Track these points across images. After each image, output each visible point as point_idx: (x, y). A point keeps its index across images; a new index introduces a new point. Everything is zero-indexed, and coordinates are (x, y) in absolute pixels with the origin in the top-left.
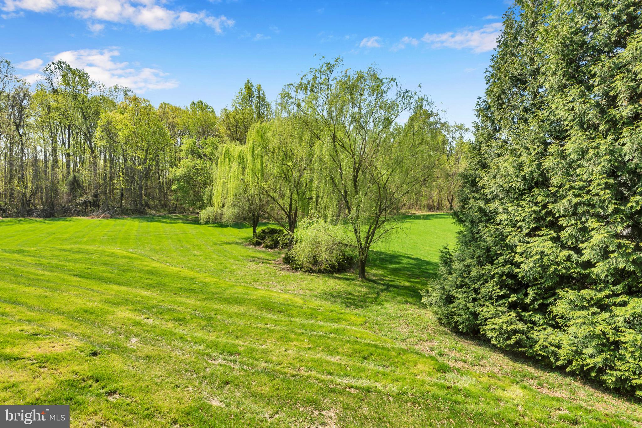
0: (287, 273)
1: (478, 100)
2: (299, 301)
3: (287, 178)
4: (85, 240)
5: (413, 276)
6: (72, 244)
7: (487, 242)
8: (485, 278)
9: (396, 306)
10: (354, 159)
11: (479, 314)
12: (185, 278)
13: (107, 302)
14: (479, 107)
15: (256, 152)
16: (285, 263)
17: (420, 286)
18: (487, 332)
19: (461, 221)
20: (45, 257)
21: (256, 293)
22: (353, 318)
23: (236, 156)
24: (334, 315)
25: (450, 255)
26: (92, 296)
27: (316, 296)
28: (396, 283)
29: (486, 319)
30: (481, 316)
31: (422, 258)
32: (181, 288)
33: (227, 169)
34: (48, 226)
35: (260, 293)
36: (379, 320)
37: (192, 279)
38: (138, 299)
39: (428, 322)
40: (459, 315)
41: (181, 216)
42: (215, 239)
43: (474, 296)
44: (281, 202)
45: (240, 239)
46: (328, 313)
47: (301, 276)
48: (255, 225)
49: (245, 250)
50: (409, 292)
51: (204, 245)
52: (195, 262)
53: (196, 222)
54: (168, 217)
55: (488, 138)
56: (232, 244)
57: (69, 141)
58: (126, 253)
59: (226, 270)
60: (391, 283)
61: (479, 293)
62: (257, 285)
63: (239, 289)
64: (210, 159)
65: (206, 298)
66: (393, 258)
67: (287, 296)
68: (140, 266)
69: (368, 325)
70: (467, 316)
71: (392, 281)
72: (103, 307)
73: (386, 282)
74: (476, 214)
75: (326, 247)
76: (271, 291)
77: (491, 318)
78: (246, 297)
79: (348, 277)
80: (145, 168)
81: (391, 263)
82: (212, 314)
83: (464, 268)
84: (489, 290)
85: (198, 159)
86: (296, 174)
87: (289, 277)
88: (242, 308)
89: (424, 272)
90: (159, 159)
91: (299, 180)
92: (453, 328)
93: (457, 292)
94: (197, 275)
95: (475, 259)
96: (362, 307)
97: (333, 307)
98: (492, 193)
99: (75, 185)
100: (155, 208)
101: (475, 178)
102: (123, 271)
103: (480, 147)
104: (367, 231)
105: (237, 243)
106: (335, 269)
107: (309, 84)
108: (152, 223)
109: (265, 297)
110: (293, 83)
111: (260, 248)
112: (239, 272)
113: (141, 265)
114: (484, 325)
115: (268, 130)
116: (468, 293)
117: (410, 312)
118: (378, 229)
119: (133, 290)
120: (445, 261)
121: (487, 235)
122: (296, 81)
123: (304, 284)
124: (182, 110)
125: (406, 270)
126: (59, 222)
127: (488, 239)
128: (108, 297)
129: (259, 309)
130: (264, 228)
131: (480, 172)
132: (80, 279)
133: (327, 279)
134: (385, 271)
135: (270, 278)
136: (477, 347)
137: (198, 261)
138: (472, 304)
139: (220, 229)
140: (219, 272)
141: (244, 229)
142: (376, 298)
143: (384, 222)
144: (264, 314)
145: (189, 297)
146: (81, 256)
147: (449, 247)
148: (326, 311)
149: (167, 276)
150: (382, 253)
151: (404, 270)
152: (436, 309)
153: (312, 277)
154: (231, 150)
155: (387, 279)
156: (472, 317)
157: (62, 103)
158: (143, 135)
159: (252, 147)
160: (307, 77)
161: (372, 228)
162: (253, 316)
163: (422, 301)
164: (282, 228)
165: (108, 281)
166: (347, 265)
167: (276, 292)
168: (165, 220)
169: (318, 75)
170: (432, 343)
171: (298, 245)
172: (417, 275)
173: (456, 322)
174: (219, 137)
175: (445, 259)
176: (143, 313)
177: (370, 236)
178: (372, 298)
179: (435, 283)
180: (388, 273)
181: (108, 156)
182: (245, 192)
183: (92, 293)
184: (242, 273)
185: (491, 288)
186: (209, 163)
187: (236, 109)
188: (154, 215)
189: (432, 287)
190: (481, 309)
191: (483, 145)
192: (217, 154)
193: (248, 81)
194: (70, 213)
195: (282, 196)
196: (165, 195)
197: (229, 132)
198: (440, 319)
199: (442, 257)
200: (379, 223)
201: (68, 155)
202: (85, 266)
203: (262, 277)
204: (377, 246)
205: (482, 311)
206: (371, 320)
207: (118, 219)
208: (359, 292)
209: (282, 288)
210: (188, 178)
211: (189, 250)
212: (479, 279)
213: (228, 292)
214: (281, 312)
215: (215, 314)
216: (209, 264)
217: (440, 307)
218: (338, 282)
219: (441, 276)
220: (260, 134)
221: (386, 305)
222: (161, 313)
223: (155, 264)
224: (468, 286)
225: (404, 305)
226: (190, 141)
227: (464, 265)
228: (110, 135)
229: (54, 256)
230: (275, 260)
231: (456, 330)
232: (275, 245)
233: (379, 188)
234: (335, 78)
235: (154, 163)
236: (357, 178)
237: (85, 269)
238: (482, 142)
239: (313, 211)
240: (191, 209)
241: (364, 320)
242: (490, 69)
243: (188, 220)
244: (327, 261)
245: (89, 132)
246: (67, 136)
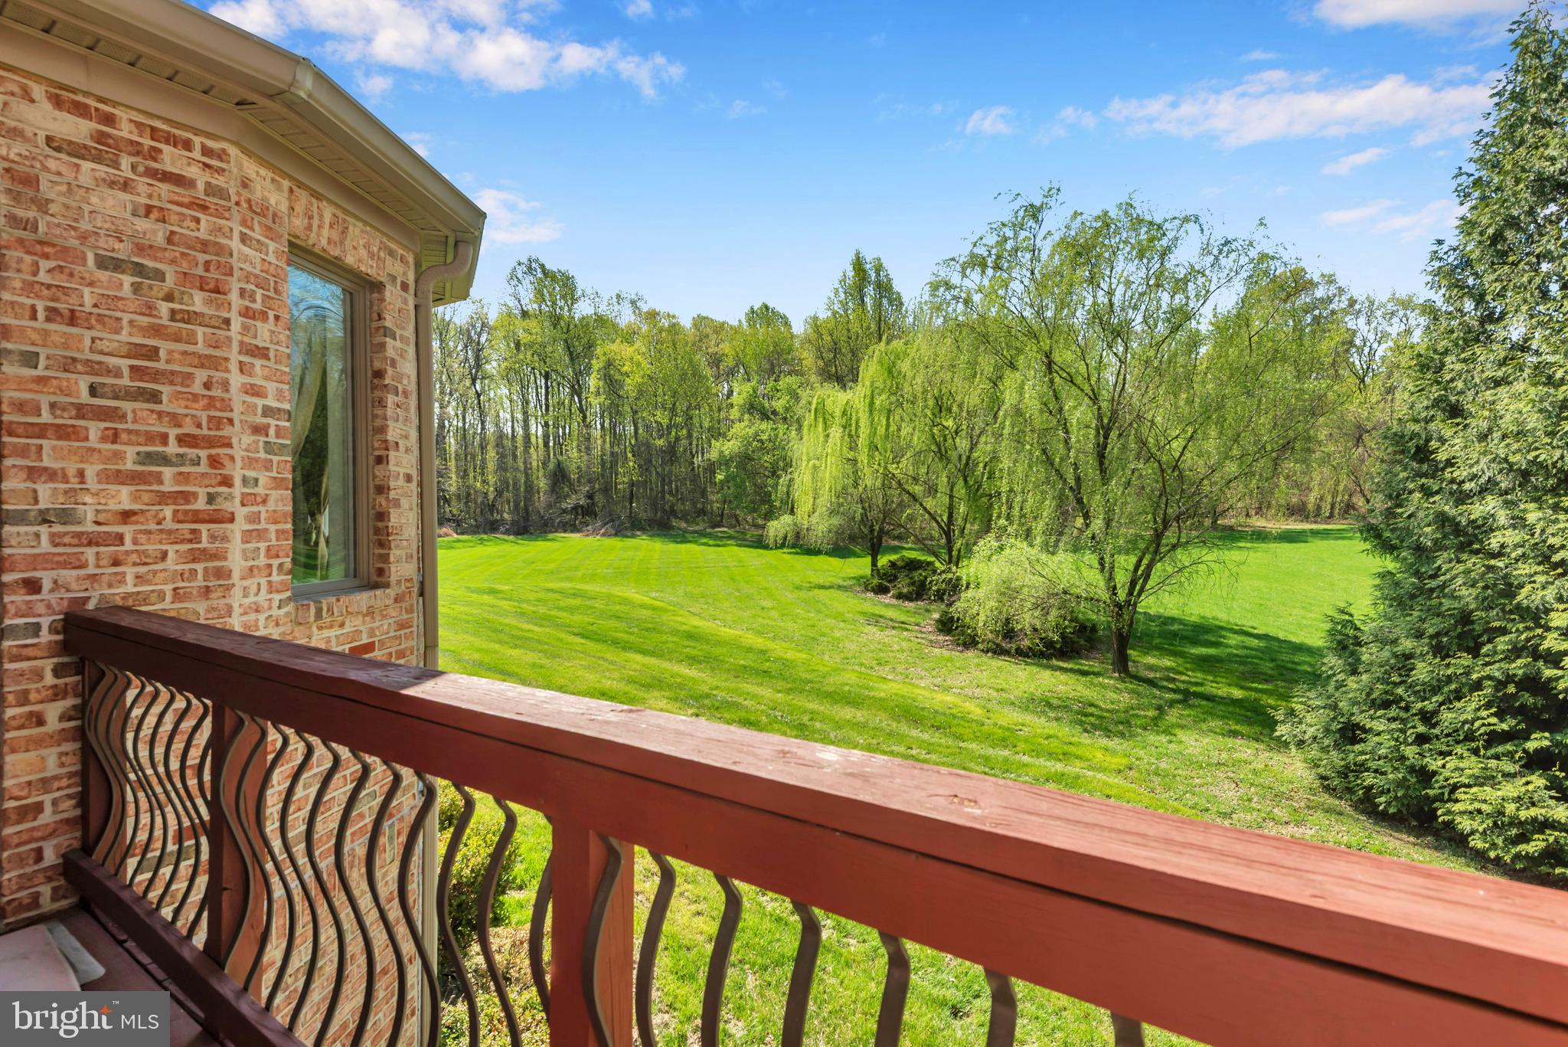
0: (946, 653)
1: (1435, 248)
2: (975, 710)
3: (942, 455)
4: (579, 574)
5: (1256, 675)
6: (562, 580)
7: (1459, 598)
8: (1453, 686)
9: (1207, 740)
10: (1099, 408)
11: (1435, 773)
12: (750, 650)
13: (631, 681)
14: (1437, 264)
15: (877, 402)
16: (940, 631)
17: (1271, 701)
18: (1458, 819)
19: (1388, 547)
20: (527, 601)
21: (885, 687)
22: (1099, 755)
23: (838, 413)
24: (1054, 744)
25: (1357, 629)
26: (608, 670)
27: (1013, 703)
28: (1211, 688)
29: (1454, 788)
30: (1441, 778)
31: (1281, 635)
32: (745, 667)
33: (822, 439)
34: (523, 549)
35: (892, 688)
36: (1163, 765)
37: (763, 652)
38: (678, 680)
39: (1291, 783)
40: (1376, 771)
41: (731, 532)
42: (797, 579)
43: (1421, 729)
44: (929, 503)
45: (844, 579)
46: (1041, 740)
47: (976, 660)
48: (875, 551)
49: (856, 601)
50: (1243, 712)
51: (777, 589)
52: (766, 621)
53: (760, 544)
54: (710, 534)
55: (1465, 340)
56: (830, 587)
57: (547, 399)
58: (647, 600)
59: (822, 639)
60: (1193, 689)
61: (1437, 723)
62: (885, 671)
63: (849, 678)
64: (785, 419)
65: (791, 689)
66: (1202, 632)
67: (949, 698)
68: (672, 623)
69: (1137, 775)
70: (1400, 776)
71: (1197, 684)
72: (627, 689)
73: (1182, 686)
74: (1428, 530)
75: (1034, 601)
76: (917, 686)
77: (1469, 786)
78: (867, 693)
79: (1086, 668)
80: (670, 442)
81: (1195, 642)
82: (805, 719)
83: (1392, 661)
84: (1462, 718)
85: (762, 420)
86: (963, 444)
87: (950, 660)
88: (859, 714)
89: (1283, 667)
90: (691, 424)
91: (969, 458)
92: (1361, 801)
93: (1372, 718)
94: (770, 645)
95: (1426, 641)
96: (1122, 735)
97: (1052, 728)
98: (1474, 477)
99: (559, 476)
100: (684, 517)
101: (1428, 441)
102: (647, 630)
103: (1443, 365)
104: (1131, 567)
105: (839, 587)
106: (1055, 648)
107: (990, 255)
108: (683, 546)
109: (903, 697)
110: (956, 255)
111: (887, 599)
112: (847, 644)
113: (674, 621)
114: (1450, 800)
115: (901, 355)
116: (1403, 721)
117: (1243, 756)
118: (1159, 564)
119: (666, 665)
120: (1340, 642)
121: (1460, 581)
122: (963, 251)
123: (984, 677)
124: (731, 327)
125: (1236, 662)
126: (538, 543)
127: (1464, 592)
128: (632, 673)
129: (893, 719)
130: (894, 557)
131: (1441, 426)
132: (583, 641)
133: (1035, 669)
134: (1180, 661)
135: (911, 660)
136: (1427, 851)
137: (770, 618)
138: (1415, 749)
139: (806, 558)
140: (809, 642)
141: (852, 560)
142: (1155, 719)
143: (1174, 547)
144: (904, 728)
145: (762, 684)
146: (577, 602)
147: (1351, 610)
148: (1035, 736)
149: (718, 643)
150: (1173, 620)
151: (1230, 661)
152: (1314, 753)
153: (1000, 663)
154: (828, 402)
155: (1184, 678)
156: (1414, 780)
157: (537, 334)
158: (665, 381)
159: (869, 393)
160: (984, 241)
161: (1145, 562)
162: (882, 730)
163: (1277, 734)
164: (931, 559)
165: (627, 647)
166: (1082, 642)
167: (924, 688)
168: (705, 540)
169: (1010, 233)
170: (1301, 830)
171: (970, 593)
172: (1264, 674)
173: (1370, 788)
174: (802, 375)
175: (1339, 637)
176: (690, 706)
177: (1139, 581)
178: (1145, 717)
179: (1312, 694)
180: (1188, 666)
181: (607, 425)
182: (856, 485)
183: (606, 664)
184: (853, 647)
185: (1472, 711)
186: (782, 427)
187: (834, 313)
188: (685, 531)
189: (1301, 703)
190: (1440, 763)
191: (1448, 359)
192: (799, 411)
193: (858, 254)
194: (553, 526)
195: (932, 490)
196: (704, 494)
197: (821, 363)
198: (1323, 778)
199: (1331, 633)
200: (1163, 550)
201: (546, 424)
202: (586, 619)
203: (895, 657)
204: (1158, 603)
205: (1444, 766)
206: (1143, 765)
207: (627, 537)
208: (1112, 703)
209: (938, 681)
210: (745, 459)
211: (750, 597)
212: (1436, 690)
213: (832, 680)
214: (938, 728)
215: (811, 720)
216: (790, 625)
217: (1325, 750)
218: (1063, 677)
219: (1329, 677)
220: (886, 366)
221: (1181, 735)
222: (717, 708)
223: (696, 622)
224: (1403, 704)
225: (1227, 739)
226: (748, 387)
227: (1395, 655)
228: (612, 384)
229: (539, 600)
230: (917, 625)
231: (1367, 806)
232: (919, 592)
233: (1163, 471)
234: (1049, 233)
235: (685, 432)
236: (1105, 447)
237: (589, 623)
238: (1446, 352)
239: (1002, 522)
240: (749, 519)
241: (1125, 761)
242: (1471, 168)
243: (746, 540)
244: (1035, 630)
245: (578, 382)
246: (543, 391)
